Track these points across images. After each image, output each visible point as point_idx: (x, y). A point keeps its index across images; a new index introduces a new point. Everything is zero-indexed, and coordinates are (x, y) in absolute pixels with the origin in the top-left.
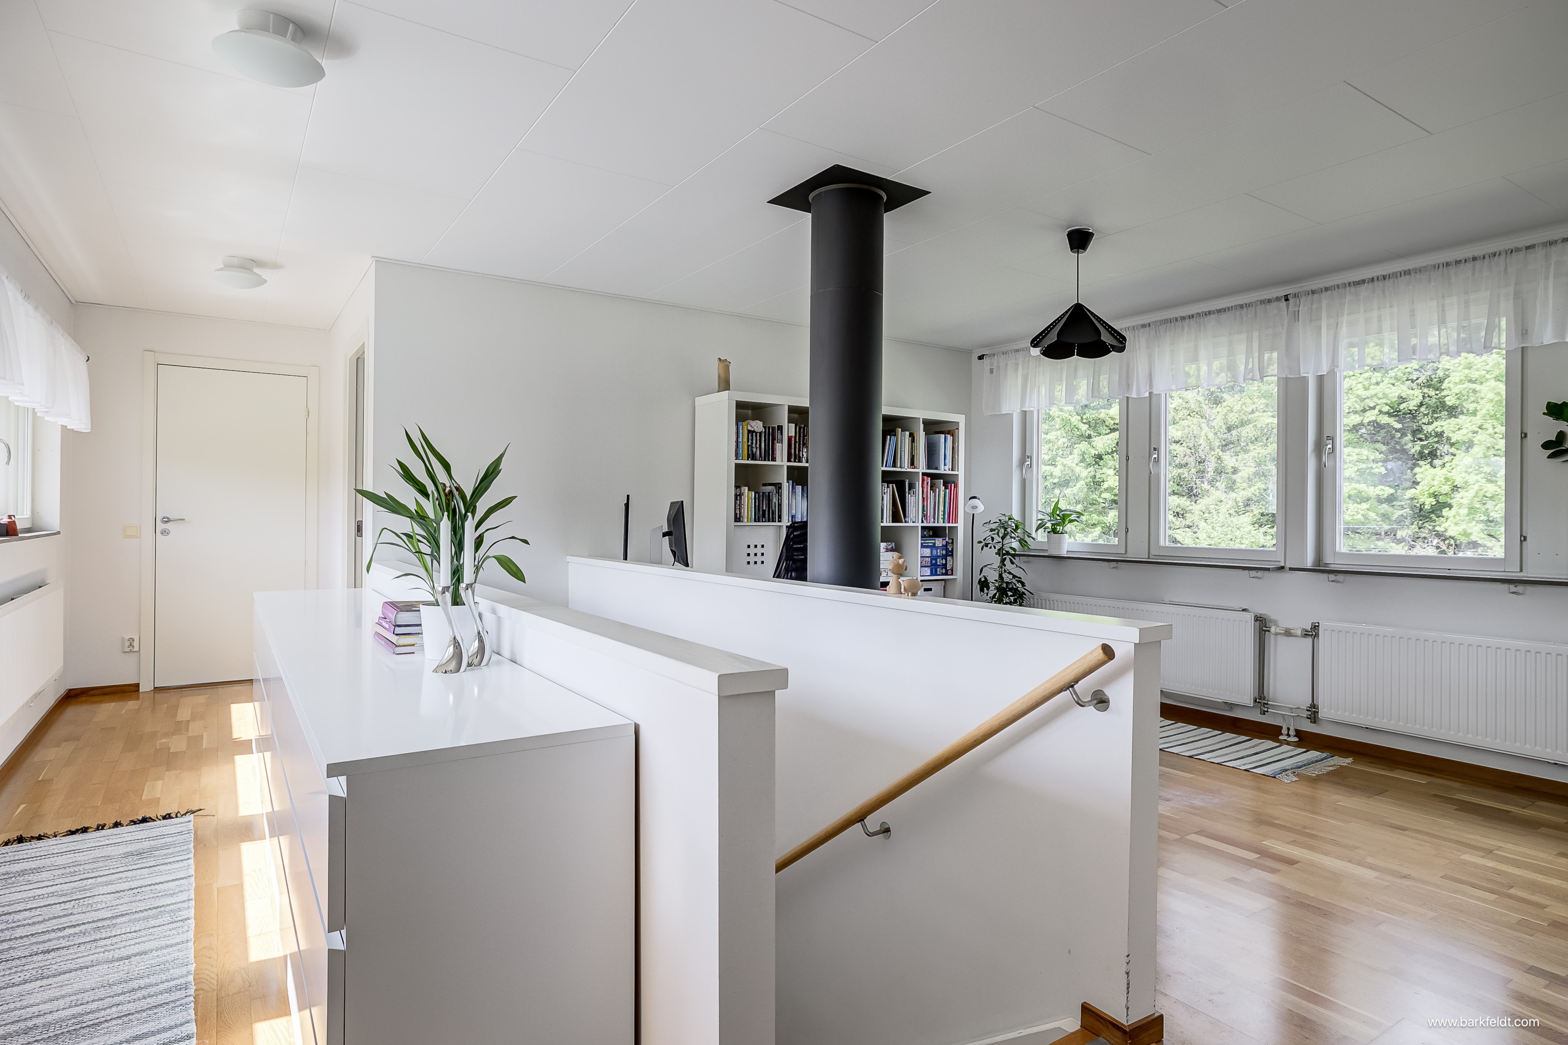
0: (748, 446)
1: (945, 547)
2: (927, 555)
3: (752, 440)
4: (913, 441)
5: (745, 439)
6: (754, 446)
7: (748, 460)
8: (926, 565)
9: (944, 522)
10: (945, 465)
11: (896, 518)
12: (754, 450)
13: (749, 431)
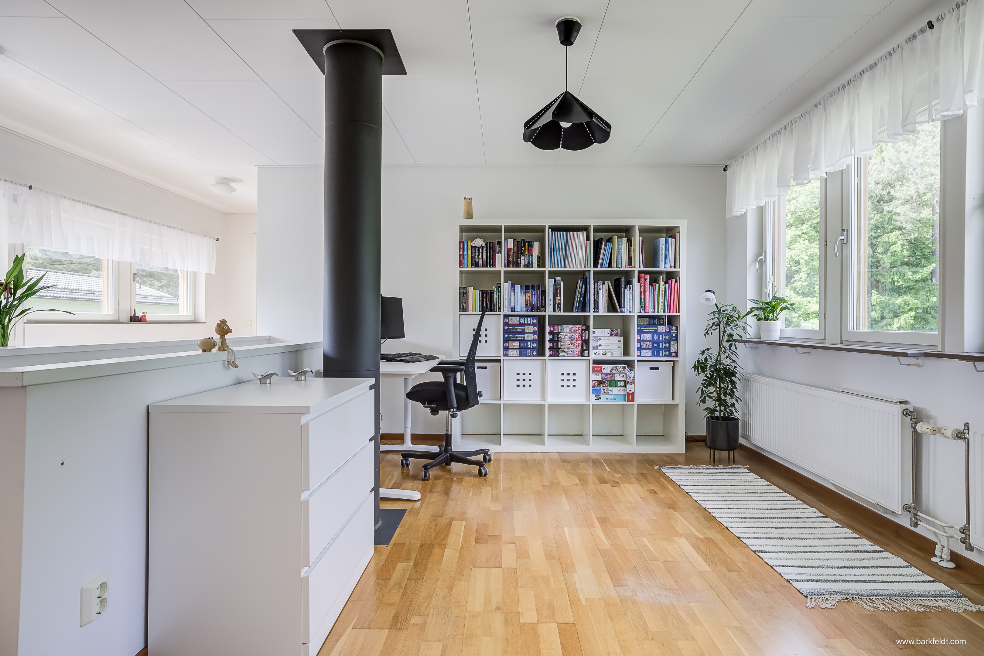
0: (472, 257)
1: (669, 333)
2: (648, 339)
3: (475, 252)
4: (630, 245)
5: (469, 253)
6: (477, 257)
7: (472, 267)
8: (647, 348)
9: (664, 312)
10: (665, 263)
11: (612, 307)
12: (477, 260)
13: (472, 247)
